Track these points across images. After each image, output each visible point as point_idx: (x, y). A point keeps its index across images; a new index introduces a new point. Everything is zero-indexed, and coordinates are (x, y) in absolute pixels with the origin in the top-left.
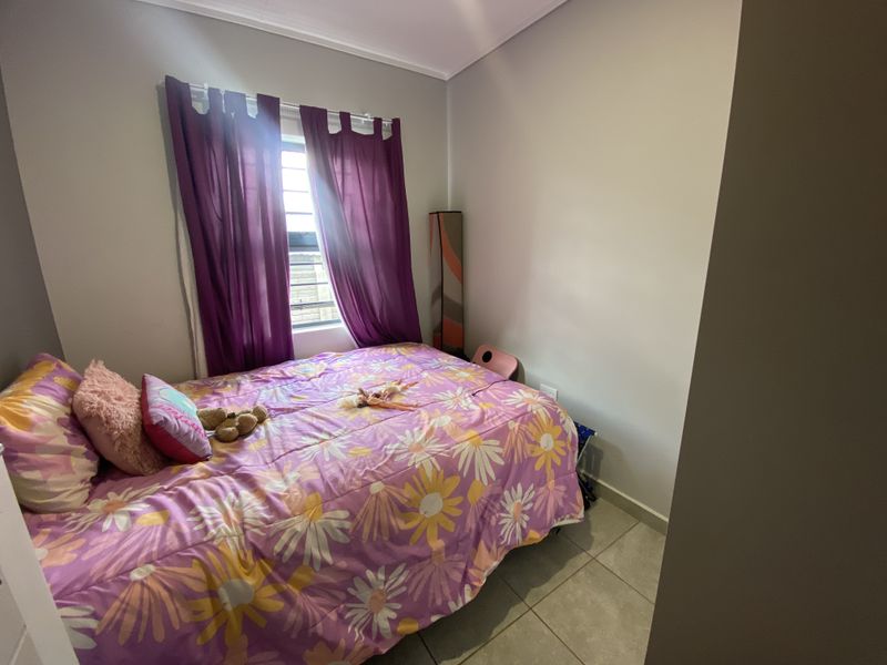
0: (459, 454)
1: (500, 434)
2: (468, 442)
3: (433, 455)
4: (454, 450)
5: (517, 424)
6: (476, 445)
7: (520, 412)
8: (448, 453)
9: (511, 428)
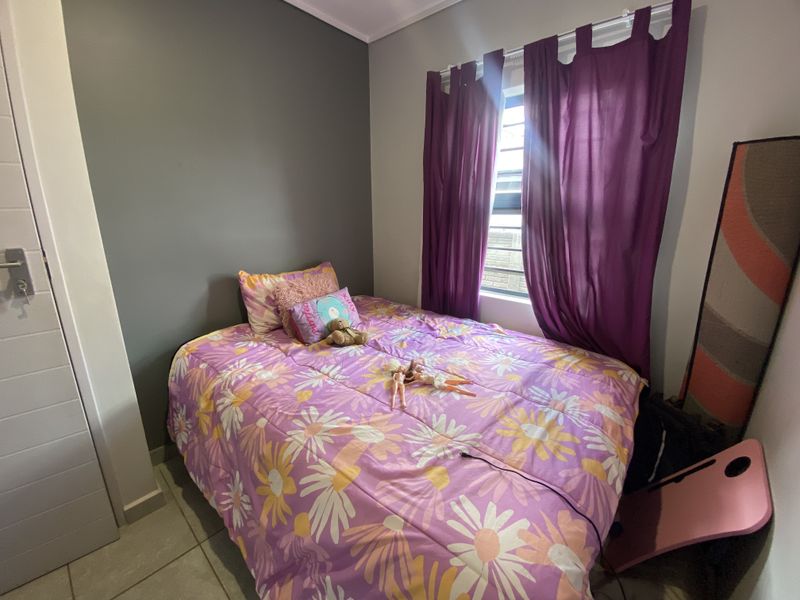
0: (314, 472)
1: (370, 512)
2: (334, 473)
3: (306, 447)
4: (318, 463)
5: (400, 532)
6: (335, 485)
7: (435, 531)
8: (312, 459)
9: (387, 523)
